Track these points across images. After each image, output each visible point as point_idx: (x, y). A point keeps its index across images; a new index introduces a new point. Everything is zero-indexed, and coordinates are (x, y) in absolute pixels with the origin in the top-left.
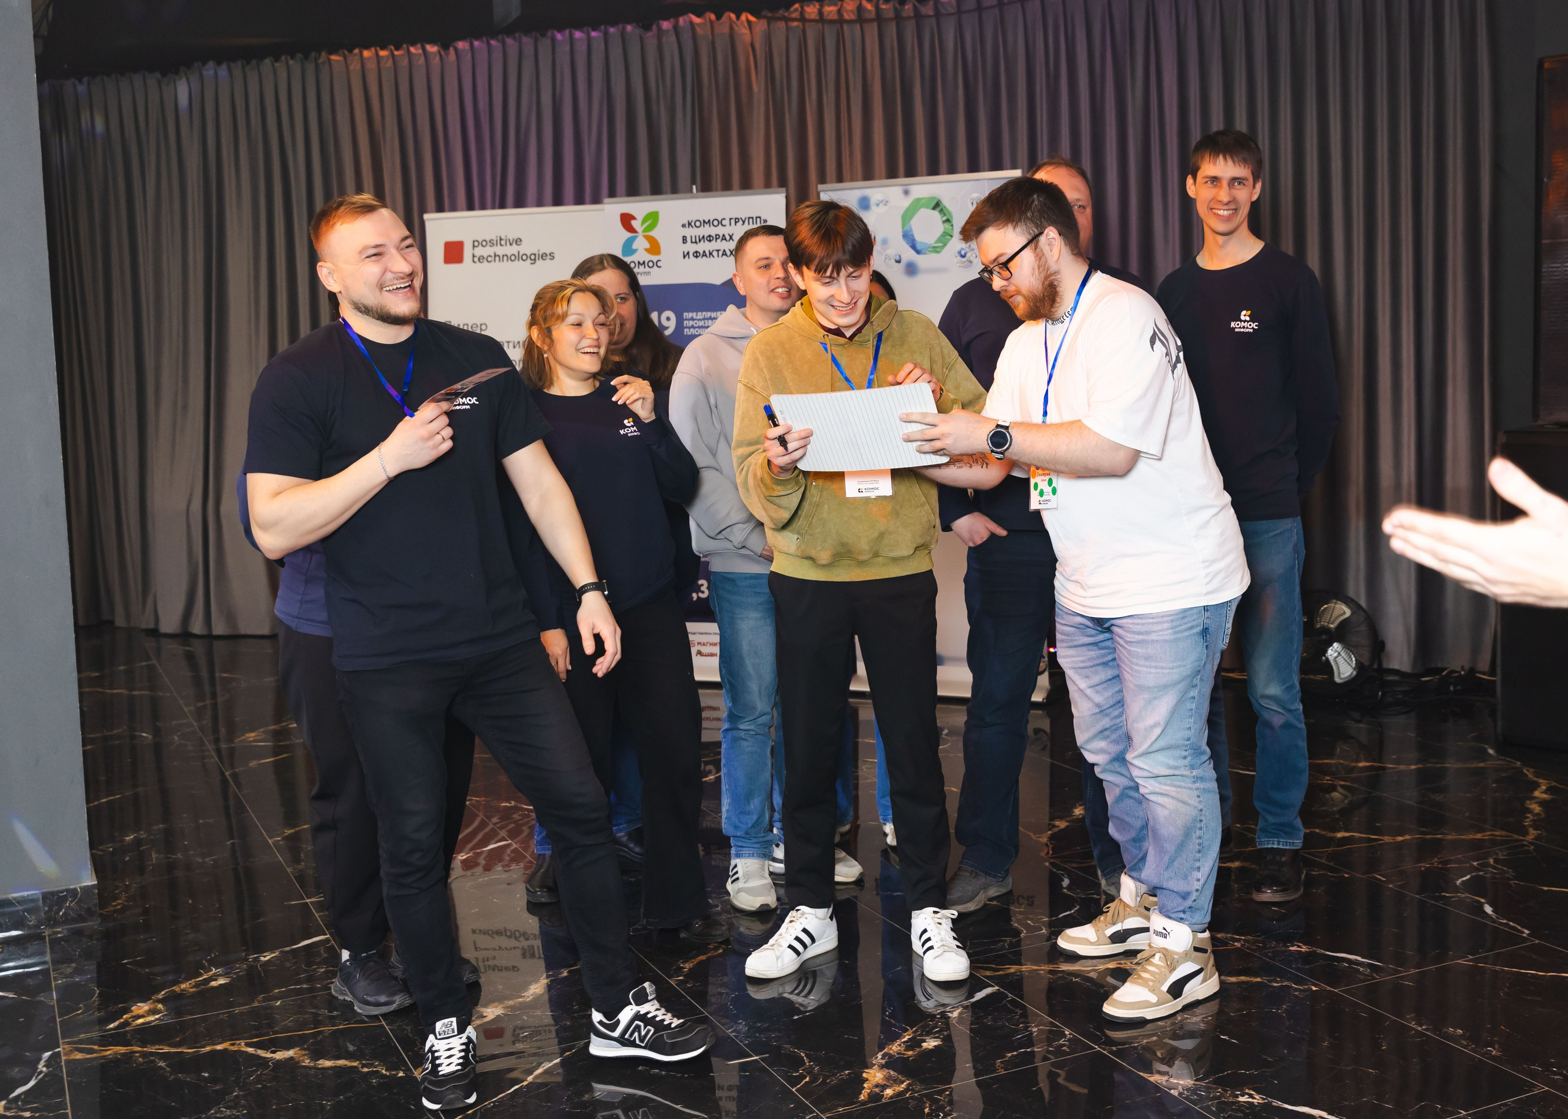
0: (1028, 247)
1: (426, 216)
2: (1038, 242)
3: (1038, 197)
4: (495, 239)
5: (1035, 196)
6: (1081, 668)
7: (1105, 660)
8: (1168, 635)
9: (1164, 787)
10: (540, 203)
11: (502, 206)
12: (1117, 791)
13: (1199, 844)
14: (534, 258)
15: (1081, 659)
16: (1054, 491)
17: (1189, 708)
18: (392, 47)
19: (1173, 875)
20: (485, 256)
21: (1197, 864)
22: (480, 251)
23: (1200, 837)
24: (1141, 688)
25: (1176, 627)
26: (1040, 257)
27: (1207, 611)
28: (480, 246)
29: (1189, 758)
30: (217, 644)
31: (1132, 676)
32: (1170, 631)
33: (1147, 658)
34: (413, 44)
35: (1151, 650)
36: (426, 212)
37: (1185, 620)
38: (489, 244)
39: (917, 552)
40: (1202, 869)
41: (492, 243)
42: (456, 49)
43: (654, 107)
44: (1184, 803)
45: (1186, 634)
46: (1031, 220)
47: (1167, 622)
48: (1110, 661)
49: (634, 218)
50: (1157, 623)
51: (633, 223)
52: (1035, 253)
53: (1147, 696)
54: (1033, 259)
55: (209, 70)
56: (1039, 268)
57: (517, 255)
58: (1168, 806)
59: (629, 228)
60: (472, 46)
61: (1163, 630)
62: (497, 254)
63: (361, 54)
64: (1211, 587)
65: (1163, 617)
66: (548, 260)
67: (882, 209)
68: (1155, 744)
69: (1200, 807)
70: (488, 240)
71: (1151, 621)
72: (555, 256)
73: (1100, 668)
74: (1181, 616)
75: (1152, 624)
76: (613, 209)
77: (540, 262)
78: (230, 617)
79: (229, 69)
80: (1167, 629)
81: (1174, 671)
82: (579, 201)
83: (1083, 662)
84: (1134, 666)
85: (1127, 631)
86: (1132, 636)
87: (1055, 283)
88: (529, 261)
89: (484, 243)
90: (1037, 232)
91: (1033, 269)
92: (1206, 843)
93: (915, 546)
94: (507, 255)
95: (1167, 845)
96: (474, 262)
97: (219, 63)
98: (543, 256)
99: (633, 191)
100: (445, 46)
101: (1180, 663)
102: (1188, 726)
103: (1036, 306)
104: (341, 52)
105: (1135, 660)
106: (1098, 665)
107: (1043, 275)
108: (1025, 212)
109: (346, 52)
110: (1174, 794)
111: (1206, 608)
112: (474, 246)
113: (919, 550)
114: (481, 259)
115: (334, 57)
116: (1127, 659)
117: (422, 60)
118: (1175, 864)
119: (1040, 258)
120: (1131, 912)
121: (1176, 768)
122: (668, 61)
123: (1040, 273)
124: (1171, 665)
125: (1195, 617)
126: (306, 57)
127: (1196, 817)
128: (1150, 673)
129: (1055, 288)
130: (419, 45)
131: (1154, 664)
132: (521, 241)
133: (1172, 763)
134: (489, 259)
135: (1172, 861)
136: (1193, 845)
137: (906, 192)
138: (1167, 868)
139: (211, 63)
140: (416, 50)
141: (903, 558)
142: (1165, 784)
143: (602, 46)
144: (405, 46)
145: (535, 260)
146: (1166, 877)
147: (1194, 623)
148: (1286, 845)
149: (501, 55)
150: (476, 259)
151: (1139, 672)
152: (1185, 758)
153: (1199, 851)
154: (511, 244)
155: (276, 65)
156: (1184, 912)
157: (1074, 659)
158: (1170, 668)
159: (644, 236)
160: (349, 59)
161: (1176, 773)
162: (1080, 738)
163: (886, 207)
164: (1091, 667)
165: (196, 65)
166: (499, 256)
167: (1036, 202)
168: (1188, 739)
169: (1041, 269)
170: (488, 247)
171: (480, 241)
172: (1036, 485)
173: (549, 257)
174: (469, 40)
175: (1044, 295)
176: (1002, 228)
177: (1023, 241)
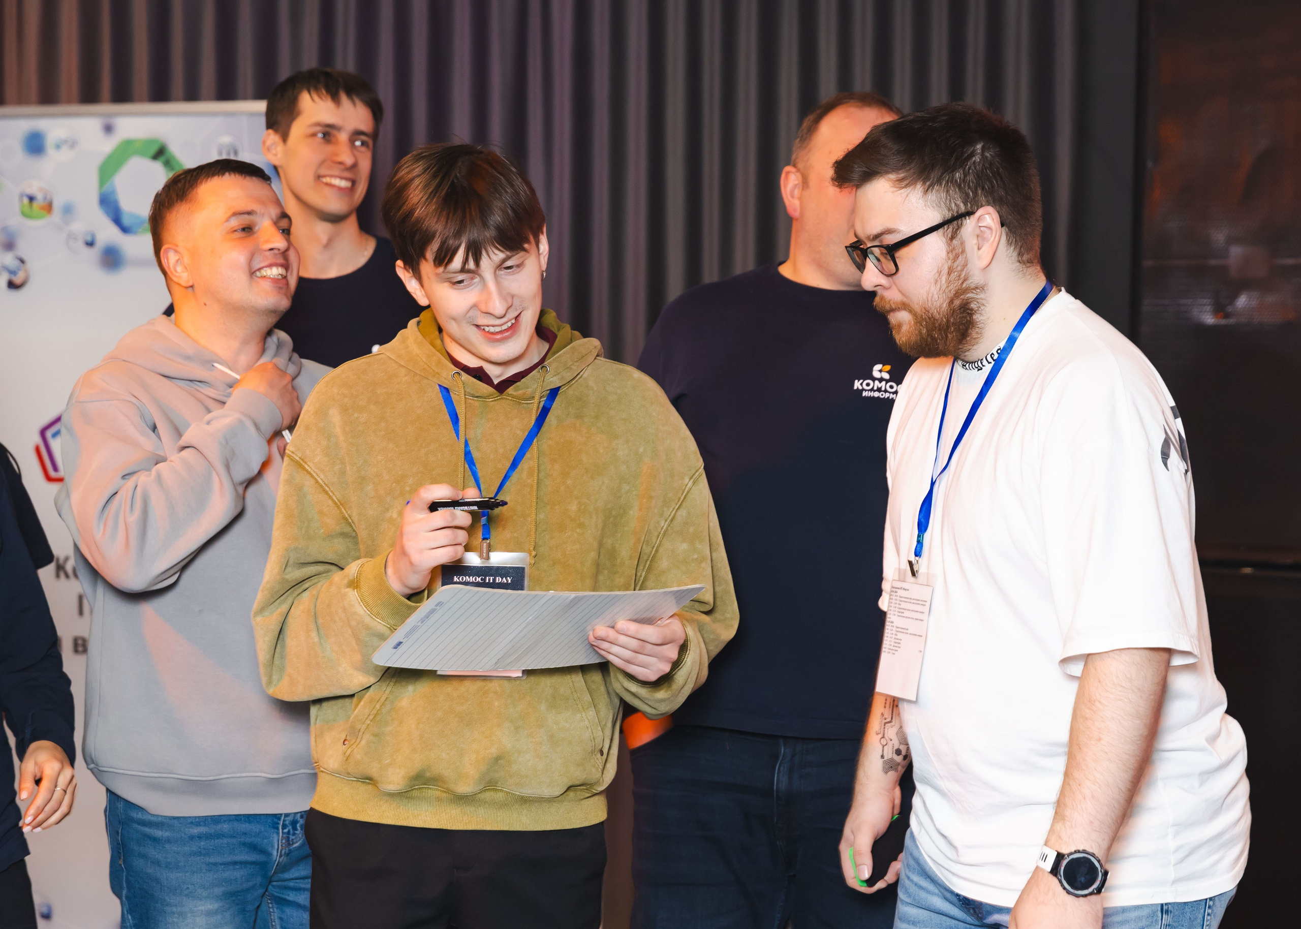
0: (941, 231)
2: (959, 227)
3: (983, 149)
5: (979, 146)
26: (956, 253)
27: (1167, 912)
39: (571, 794)
46: (959, 186)
52: (949, 245)
54: (943, 254)
56: (949, 274)
67: (65, 155)
87: (973, 306)
90: (963, 208)
91: (939, 273)
93: (567, 782)
103: (933, 338)
107: (953, 287)
108: (953, 169)
111: (1165, 909)
113: (575, 791)
119: (957, 257)
123: (949, 282)
129: (971, 315)
137: (108, 129)
141: (540, 800)
163: (73, 153)
167: (977, 158)
169: (954, 275)
175: (948, 321)
176: (906, 187)
177: (935, 218)
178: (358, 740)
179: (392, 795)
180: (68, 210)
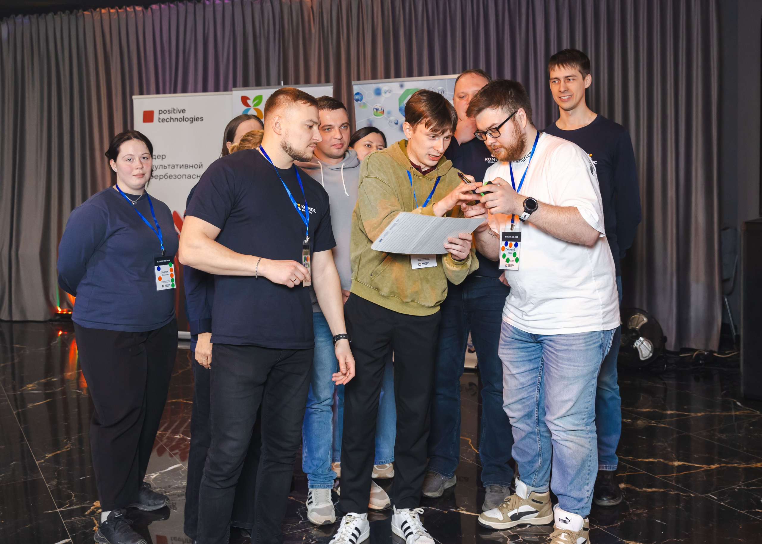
0: (510, 120)
1: (134, 97)
2: (514, 117)
4: (171, 109)
5: (512, 91)
6: (515, 362)
7: (530, 358)
8: (582, 347)
9: (570, 437)
10: (195, 91)
11: (175, 92)
12: (523, 434)
13: (589, 470)
14: (192, 120)
15: (516, 356)
16: (517, 260)
17: (590, 391)
18: (117, 8)
19: (573, 488)
20: (166, 119)
21: (587, 482)
22: (162, 116)
23: (590, 466)
24: (563, 378)
25: (588, 342)
28: (163, 113)
29: (586, 419)
30: (15, 326)
31: (557, 370)
32: (584, 345)
33: (569, 360)
34: (129, 6)
35: (571, 355)
36: (133, 95)
37: (592, 339)
38: (168, 112)
40: (590, 484)
41: (169, 112)
42: (152, 9)
43: (258, 40)
44: (582, 446)
45: (592, 346)
46: (511, 104)
47: (582, 339)
48: (533, 359)
49: (249, 99)
50: (576, 340)
51: (248, 101)
52: (513, 123)
53: (566, 382)
54: (513, 126)
55: (19, 19)
56: (516, 132)
57: (183, 118)
58: (572, 448)
59: (246, 105)
60: (160, 7)
61: (580, 344)
62: (172, 118)
63: (101, 11)
64: (606, 320)
65: (579, 336)
66: (200, 121)
67: (388, 95)
68: (569, 412)
69: (591, 448)
70: (167, 110)
71: (572, 338)
72: (204, 119)
73: (526, 363)
74: (590, 336)
75: (573, 340)
76: (238, 94)
77: (195, 122)
78: (23, 312)
79: (30, 18)
80: (582, 343)
81: (585, 368)
82: (217, 89)
83: (516, 358)
84: (559, 364)
85: (556, 344)
86: (560, 346)
87: (524, 140)
88: (189, 121)
89: (165, 112)
90: (514, 111)
91: (513, 133)
92: (592, 469)
94: (177, 119)
95: (570, 471)
96: (159, 122)
97: (24, 15)
98: (197, 119)
99: (246, 84)
100: (146, 7)
101: (588, 364)
102: (588, 401)
103: (512, 154)
104: (90, 10)
105: (560, 361)
106: (525, 361)
107: (517, 136)
108: (508, 99)
109: (93, 10)
110: (576, 441)
111: (603, 332)
112: (159, 113)
114: (163, 120)
115: (86, 13)
116: (555, 360)
117: (133, 15)
118: (575, 481)
119: (517, 127)
120: (523, 502)
121: (578, 425)
122: (266, 15)
124: (583, 365)
125: (597, 337)
126: (71, 13)
127: (588, 454)
128: (570, 369)
130: (132, 7)
131: (573, 364)
132: (185, 110)
133: (576, 422)
134: (168, 120)
135: (573, 480)
136: (586, 471)
137: (402, 86)
138: (570, 484)
139: (20, 16)
140: (130, 9)
142: (571, 435)
143: (231, 8)
144: (124, 7)
145: (192, 121)
146: (569, 489)
147: (597, 340)
148: (610, 469)
149: (176, 12)
150: (160, 120)
151: (563, 368)
152: (584, 419)
153: (589, 474)
154: (180, 113)
155: (55, 16)
156: (578, 509)
157: (512, 356)
158: (582, 367)
159: (255, 109)
160: (94, 14)
161: (579, 428)
162: (506, 400)
163: (390, 94)
164: (521, 361)
165: (12, 16)
166: (173, 119)
167: (513, 94)
168: (587, 408)
170: (167, 114)
171: (163, 111)
172: (504, 256)
173: (200, 119)
174: (159, 4)
175: (518, 147)
176: (496, 108)
177: (507, 116)
178: (377, 276)
179: (383, 296)
180: (389, 113)
